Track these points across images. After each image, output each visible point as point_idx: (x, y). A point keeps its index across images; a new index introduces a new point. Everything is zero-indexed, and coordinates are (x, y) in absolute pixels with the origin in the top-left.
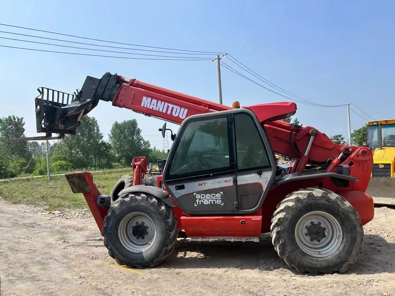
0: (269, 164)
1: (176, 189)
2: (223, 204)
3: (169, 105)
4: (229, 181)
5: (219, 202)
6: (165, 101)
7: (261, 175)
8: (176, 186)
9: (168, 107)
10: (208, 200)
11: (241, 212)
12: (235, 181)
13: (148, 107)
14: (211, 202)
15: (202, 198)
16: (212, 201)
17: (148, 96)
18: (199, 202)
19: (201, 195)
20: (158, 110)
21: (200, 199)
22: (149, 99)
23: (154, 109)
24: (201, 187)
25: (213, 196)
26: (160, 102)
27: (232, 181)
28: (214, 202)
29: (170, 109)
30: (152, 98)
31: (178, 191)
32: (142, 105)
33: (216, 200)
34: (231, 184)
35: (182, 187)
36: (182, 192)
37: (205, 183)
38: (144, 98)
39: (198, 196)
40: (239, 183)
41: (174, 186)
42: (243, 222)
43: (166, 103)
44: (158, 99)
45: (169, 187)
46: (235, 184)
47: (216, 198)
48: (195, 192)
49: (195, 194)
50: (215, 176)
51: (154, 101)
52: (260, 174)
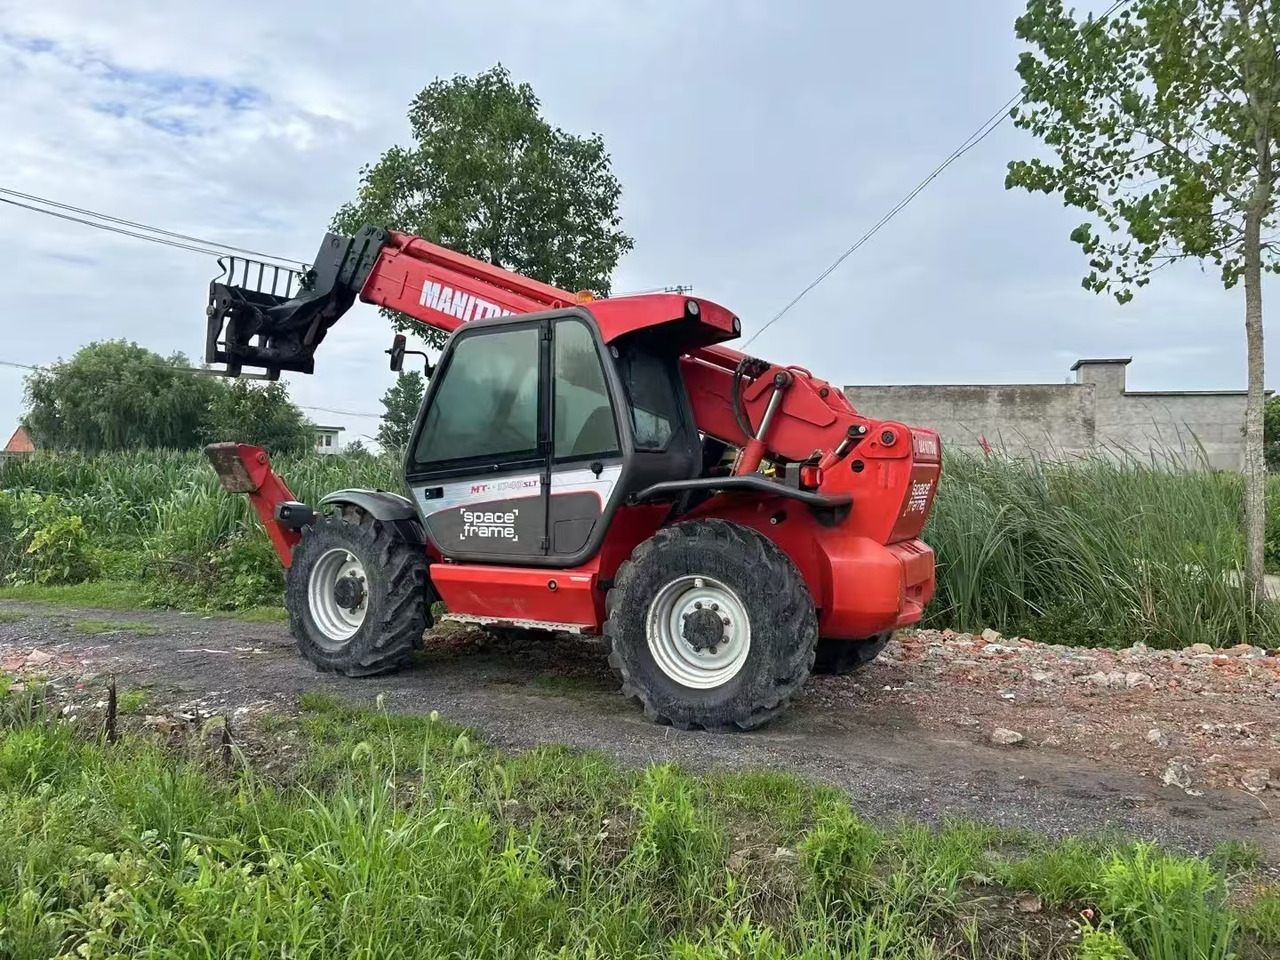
0: (617, 449)
1: (426, 496)
2: (516, 540)
3: (479, 301)
4: (533, 484)
5: (508, 533)
6: (471, 292)
7: (601, 475)
8: (427, 490)
9: (475, 307)
10: (488, 527)
11: (552, 559)
12: (546, 484)
13: (434, 306)
14: (493, 531)
15: (476, 520)
16: (496, 529)
17: (436, 279)
18: (469, 530)
19: (476, 514)
20: (453, 314)
21: (472, 524)
22: (437, 287)
23: (446, 311)
24: (475, 494)
25: (499, 518)
26: (458, 294)
27: (539, 484)
28: (499, 532)
29: (479, 311)
30: (444, 283)
31: (430, 501)
32: (422, 302)
33: (504, 528)
34: (536, 491)
35: (439, 493)
36: (438, 505)
37: (484, 487)
38: (427, 284)
39: (469, 517)
40: (553, 491)
41: (423, 489)
42: (553, 586)
43: (471, 297)
44: (455, 287)
45: (414, 490)
46: (545, 493)
47: (504, 522)
48: (464, 507)
49: (462, 510)
50: (504, 471)
51: (448, 291)
52: (598, 471)
